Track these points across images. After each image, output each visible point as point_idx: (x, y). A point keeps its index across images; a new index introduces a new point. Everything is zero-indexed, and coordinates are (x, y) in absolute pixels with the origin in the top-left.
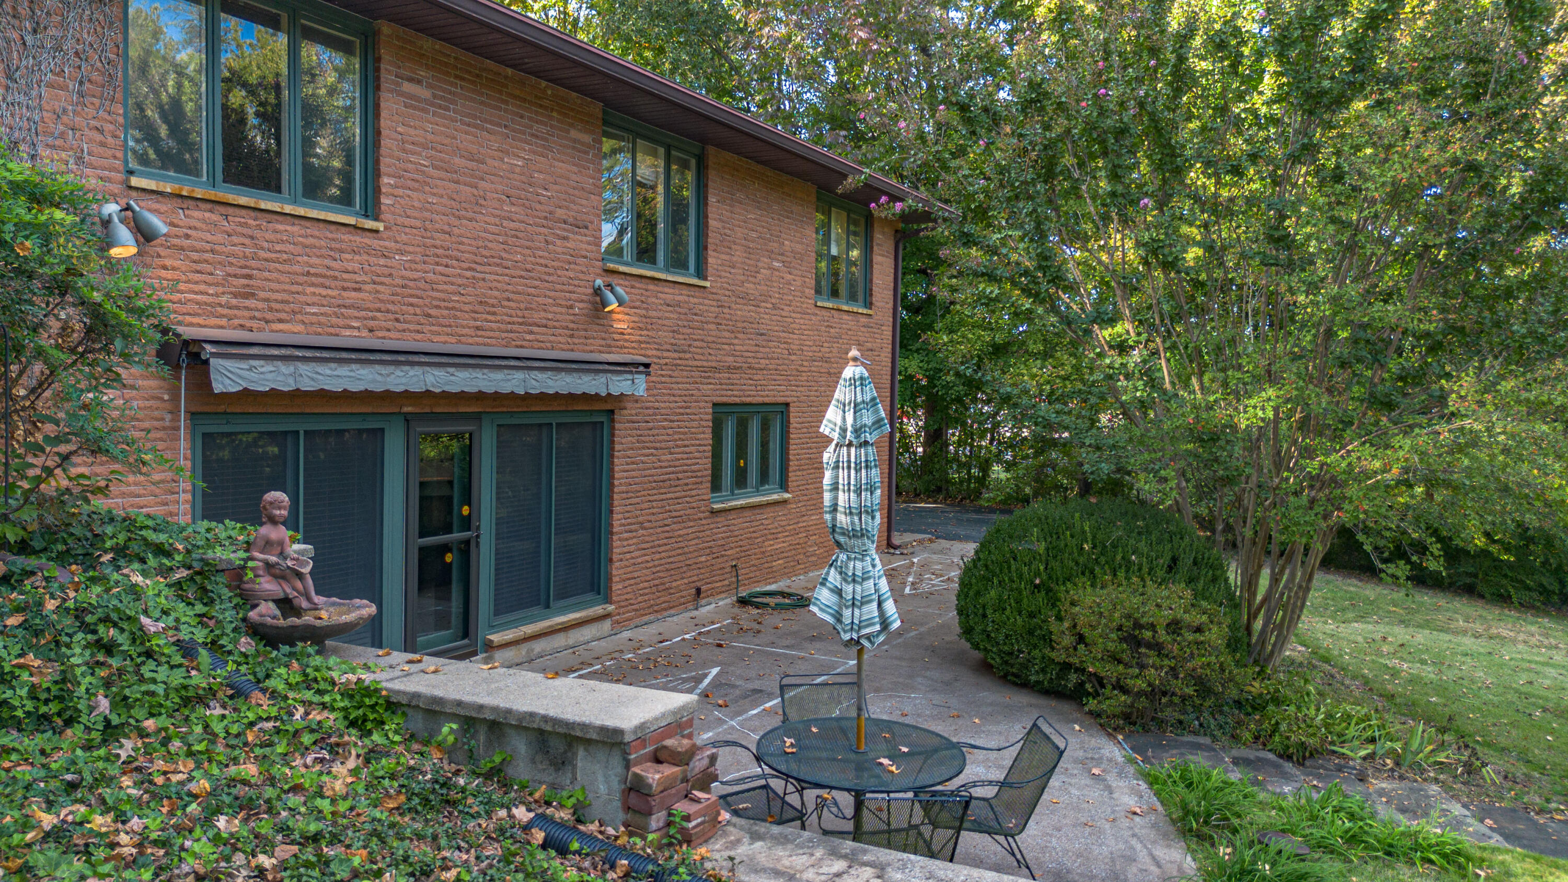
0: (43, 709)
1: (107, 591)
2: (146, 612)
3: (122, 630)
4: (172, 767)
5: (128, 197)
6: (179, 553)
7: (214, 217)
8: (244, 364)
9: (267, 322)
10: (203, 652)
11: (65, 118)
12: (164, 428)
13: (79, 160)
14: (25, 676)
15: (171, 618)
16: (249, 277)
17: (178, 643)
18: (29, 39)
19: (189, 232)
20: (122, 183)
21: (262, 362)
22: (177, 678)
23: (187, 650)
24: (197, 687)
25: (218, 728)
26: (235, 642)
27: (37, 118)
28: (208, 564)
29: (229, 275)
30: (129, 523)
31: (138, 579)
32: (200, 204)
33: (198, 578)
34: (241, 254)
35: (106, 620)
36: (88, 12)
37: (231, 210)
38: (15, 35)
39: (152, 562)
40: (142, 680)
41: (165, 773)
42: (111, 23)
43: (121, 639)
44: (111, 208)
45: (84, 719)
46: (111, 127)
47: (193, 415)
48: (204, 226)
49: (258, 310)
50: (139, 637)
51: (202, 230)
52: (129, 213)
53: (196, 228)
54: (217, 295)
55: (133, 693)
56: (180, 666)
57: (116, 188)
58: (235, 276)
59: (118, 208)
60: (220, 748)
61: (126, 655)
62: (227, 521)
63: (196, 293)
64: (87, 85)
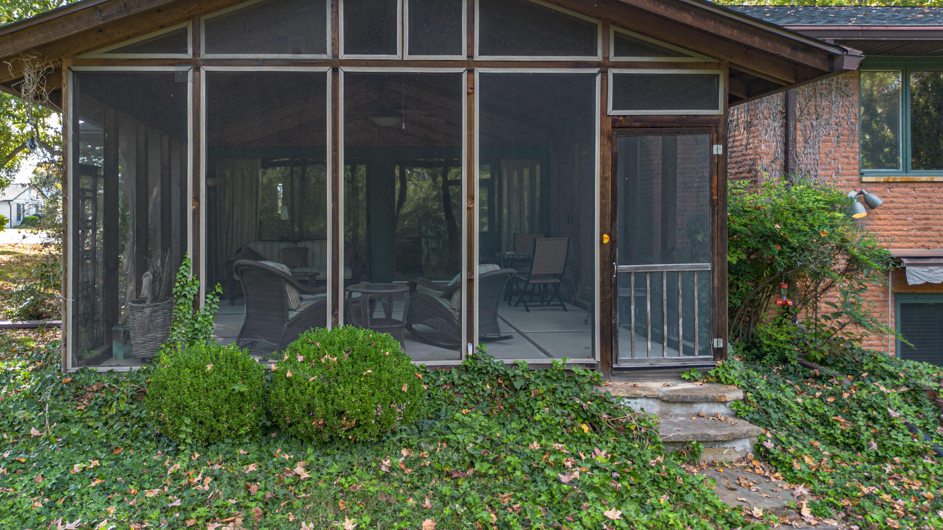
0: (847, 441)
1: (870, 392)
2: (889, 406)
3: (879, 413)
4: (911, 482)
5: (861, 187)
6: (902, 378)
7: (907, 190)
8: (926, 269)
9: (939, 242)
10: (920, 431)
11: (830, 155)
12: (880, 301)
13: (837, 173)
14: (838, 425)
15: (902, 411)
16: (928, 219)
17: (906, 424)
18: (814, 123)
19: (893, 199)
20: (858, 181)
21: (936, 267)
22: (908, 440)
23: (912, 428)
24: (918, 447)
25: (931, 470)
26: (935, 428)
27: (817, 158)
28: (918, 387)
29: (916, 219)
30: (874, 358)
31: (883, 389)
32: (899, 184)
33: (913, 393)
34: (922, 207)
35: (871, 406)
36: (841, 103)
37: (916, 185)
38: (808, 123)
39: (888, 381)
40: (890, 437)
41: (909, 484)
42: (853, 105)
43: (879, 417)
44: (853, 194)
45: (866, 449)
46: (852, 154)
47: (895, 294)
48: (901, 195)
49: (933, 237)
50: (888, 417)
51: (900, 197)
52: (862, 195)
53: (896, 197)
54: (908, 230)
55: (889, 443)
56: (908, 435)
57: (854, 183)
58: (919, 219)
59: (856, 193)
60: (932, 479)
61: (882, 425)
62: (924, 363)
63: (897, 231)
64: (841, 137)
